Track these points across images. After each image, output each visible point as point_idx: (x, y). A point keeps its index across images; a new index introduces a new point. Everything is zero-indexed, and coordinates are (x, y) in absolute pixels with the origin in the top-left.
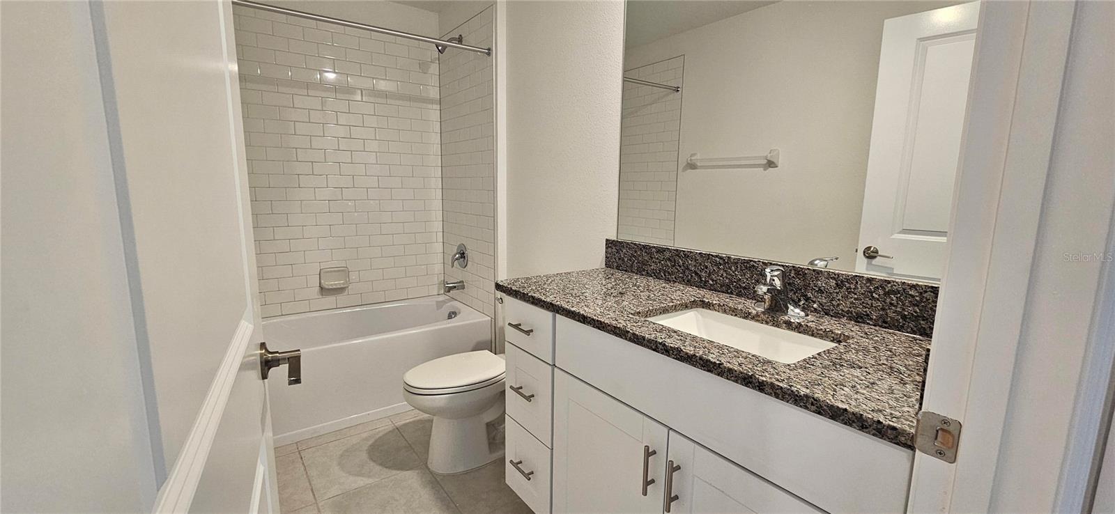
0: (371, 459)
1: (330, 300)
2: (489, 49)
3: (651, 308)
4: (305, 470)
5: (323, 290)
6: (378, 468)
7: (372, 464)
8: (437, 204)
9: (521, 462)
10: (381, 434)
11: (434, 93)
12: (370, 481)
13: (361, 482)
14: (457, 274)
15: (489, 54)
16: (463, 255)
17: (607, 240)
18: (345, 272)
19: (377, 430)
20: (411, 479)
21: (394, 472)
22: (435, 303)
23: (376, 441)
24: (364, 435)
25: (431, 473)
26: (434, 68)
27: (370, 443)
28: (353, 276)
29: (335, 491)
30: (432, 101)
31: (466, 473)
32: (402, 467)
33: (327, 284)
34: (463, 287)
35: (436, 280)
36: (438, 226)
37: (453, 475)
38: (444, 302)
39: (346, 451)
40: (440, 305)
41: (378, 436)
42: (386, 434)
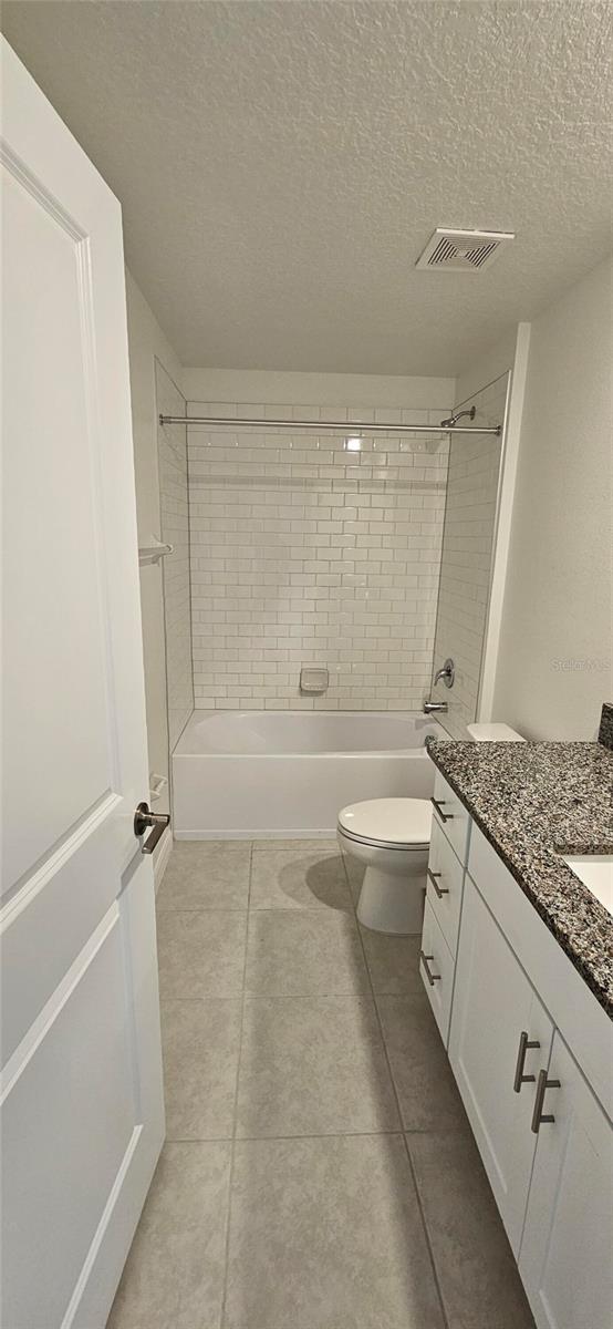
0: (308, 884)
1: (309, 701)
2: (499, 428)
3: (596, 843)
4: (251, 873)
5: (303, 692)
6: (311, 895)
7: (307, 888)
8: (431, 607)
9: (432, 958)
10: (325, 858)
11: (440, 476)
12: (298, 906)
13: (292, 904)
14: (442, 693)
15: (499, 434)
16: (449, 673)
17: (604, 706)
18: (325, 674)
19: (323, 852)
20: (336, 918)
21: (324, 906)
22: (414, 721)
23: (319, 864)
24: (310, 853)
25: (357, 921)
26: (444, 446)
27: (313, 864)
28: (333, 681)
29: (266, 904)
30: (437, 486)
31: (391, 936)
32: (332, 902)
33: (306, 685)
34: (445, 710)
35: (421, 695)
36: (429, 632)
37: (379, 933)
38: (425, 722)
39: (290, 865)
40: (419, 724)
41: (321, 859)
42: (331, 859)
